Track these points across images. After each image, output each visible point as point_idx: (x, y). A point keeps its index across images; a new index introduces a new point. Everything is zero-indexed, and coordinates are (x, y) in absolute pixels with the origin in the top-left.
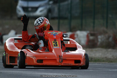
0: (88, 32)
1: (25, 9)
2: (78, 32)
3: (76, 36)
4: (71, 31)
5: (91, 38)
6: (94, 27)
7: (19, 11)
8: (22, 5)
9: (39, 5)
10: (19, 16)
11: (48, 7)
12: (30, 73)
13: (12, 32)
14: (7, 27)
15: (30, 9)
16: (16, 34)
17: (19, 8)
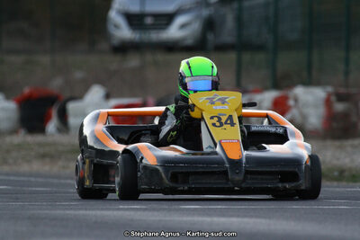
0: (330, 89)
1: (134, 20)
2: (299, 91)
3: (291, 103)
4: (276, 86)
5: (340, 107)
6: (347, 73)
7: (117, 26)
8: (126, 8)
9: (177, 8)
10: (115, 42)
11: (205, 12)
12: (158, 218)
13: (96, 93)
14: (79, 75)
15: (149, 21)
16: (108, 96)
17: (114, 16)
